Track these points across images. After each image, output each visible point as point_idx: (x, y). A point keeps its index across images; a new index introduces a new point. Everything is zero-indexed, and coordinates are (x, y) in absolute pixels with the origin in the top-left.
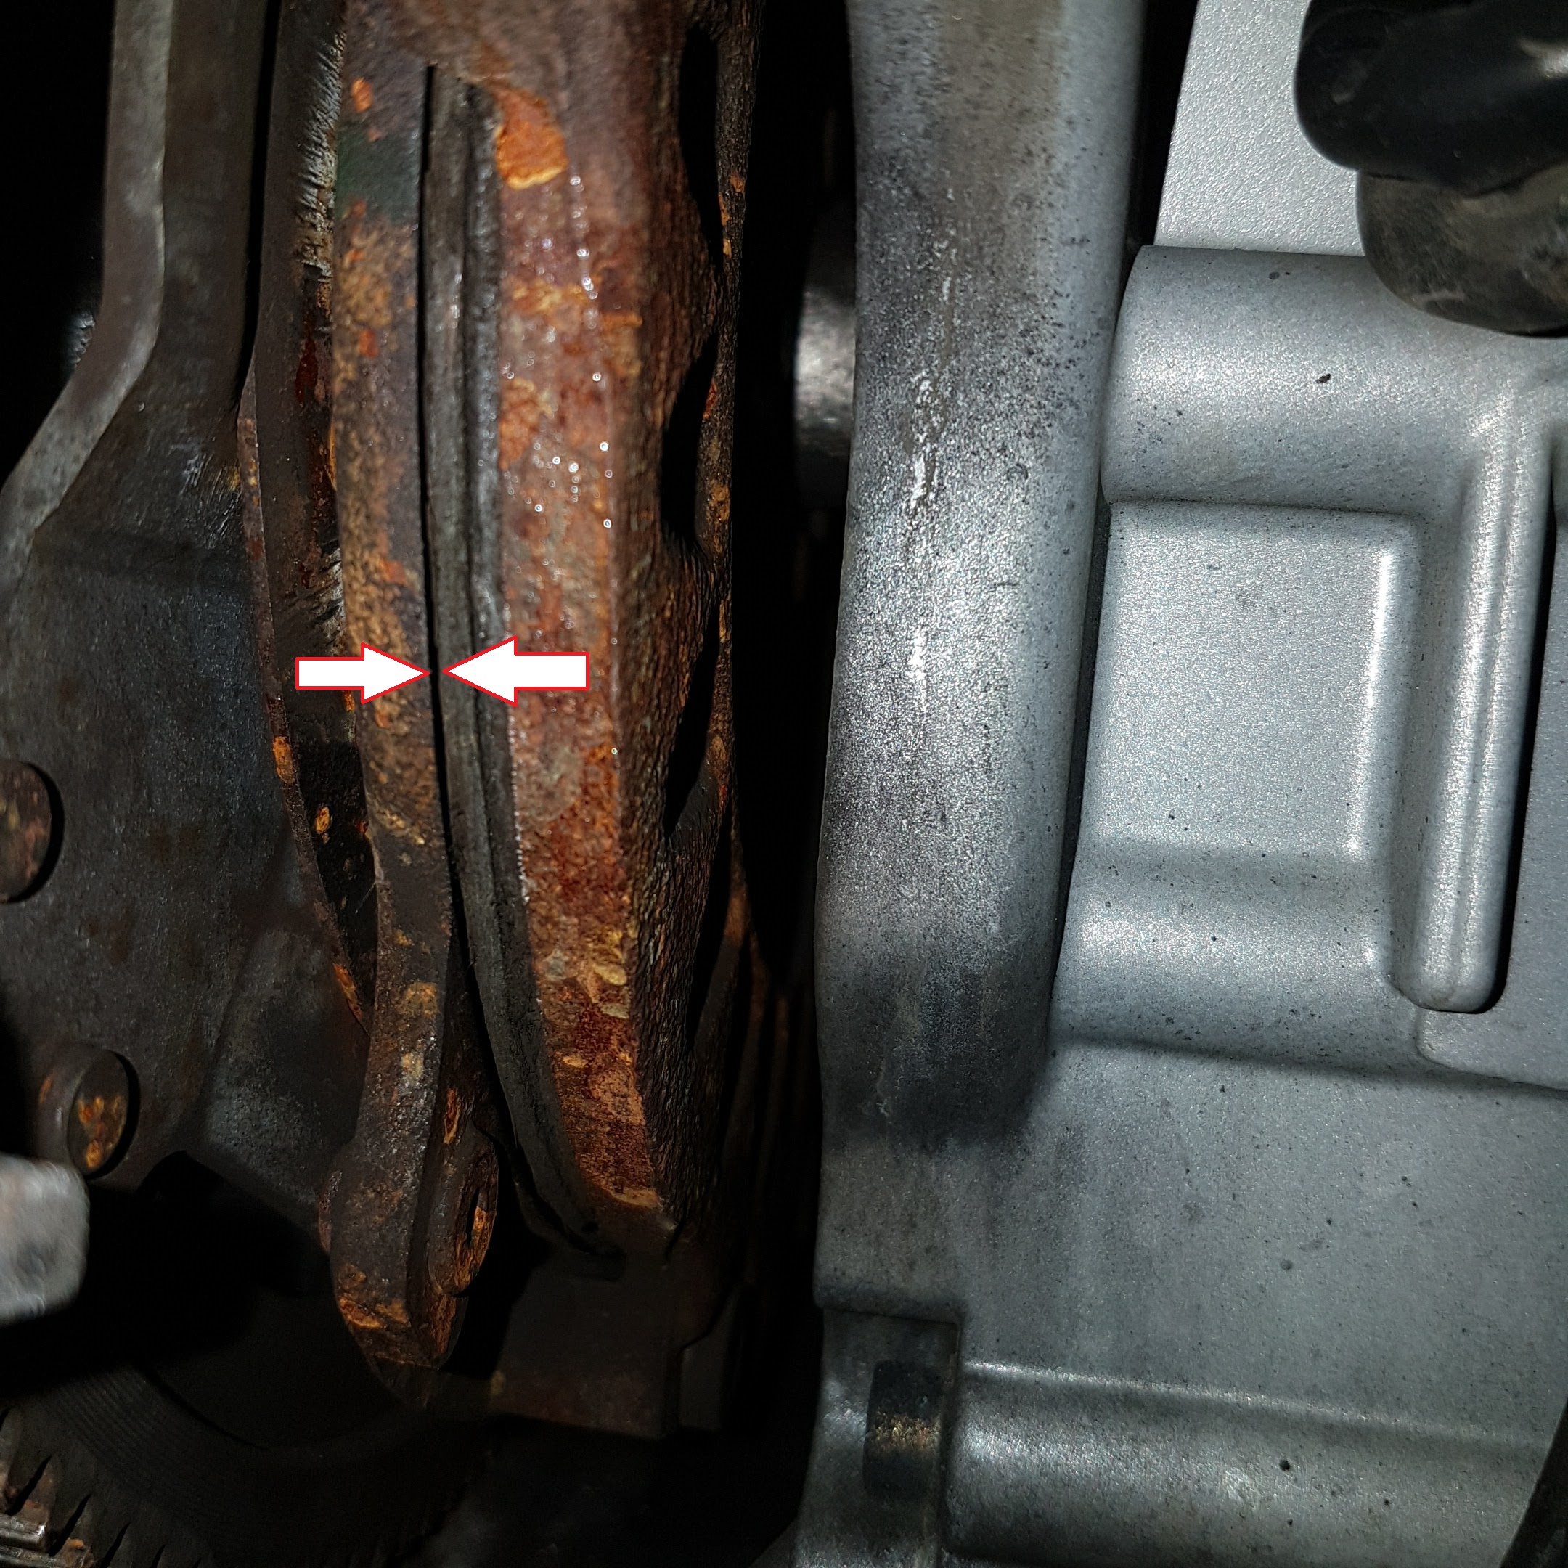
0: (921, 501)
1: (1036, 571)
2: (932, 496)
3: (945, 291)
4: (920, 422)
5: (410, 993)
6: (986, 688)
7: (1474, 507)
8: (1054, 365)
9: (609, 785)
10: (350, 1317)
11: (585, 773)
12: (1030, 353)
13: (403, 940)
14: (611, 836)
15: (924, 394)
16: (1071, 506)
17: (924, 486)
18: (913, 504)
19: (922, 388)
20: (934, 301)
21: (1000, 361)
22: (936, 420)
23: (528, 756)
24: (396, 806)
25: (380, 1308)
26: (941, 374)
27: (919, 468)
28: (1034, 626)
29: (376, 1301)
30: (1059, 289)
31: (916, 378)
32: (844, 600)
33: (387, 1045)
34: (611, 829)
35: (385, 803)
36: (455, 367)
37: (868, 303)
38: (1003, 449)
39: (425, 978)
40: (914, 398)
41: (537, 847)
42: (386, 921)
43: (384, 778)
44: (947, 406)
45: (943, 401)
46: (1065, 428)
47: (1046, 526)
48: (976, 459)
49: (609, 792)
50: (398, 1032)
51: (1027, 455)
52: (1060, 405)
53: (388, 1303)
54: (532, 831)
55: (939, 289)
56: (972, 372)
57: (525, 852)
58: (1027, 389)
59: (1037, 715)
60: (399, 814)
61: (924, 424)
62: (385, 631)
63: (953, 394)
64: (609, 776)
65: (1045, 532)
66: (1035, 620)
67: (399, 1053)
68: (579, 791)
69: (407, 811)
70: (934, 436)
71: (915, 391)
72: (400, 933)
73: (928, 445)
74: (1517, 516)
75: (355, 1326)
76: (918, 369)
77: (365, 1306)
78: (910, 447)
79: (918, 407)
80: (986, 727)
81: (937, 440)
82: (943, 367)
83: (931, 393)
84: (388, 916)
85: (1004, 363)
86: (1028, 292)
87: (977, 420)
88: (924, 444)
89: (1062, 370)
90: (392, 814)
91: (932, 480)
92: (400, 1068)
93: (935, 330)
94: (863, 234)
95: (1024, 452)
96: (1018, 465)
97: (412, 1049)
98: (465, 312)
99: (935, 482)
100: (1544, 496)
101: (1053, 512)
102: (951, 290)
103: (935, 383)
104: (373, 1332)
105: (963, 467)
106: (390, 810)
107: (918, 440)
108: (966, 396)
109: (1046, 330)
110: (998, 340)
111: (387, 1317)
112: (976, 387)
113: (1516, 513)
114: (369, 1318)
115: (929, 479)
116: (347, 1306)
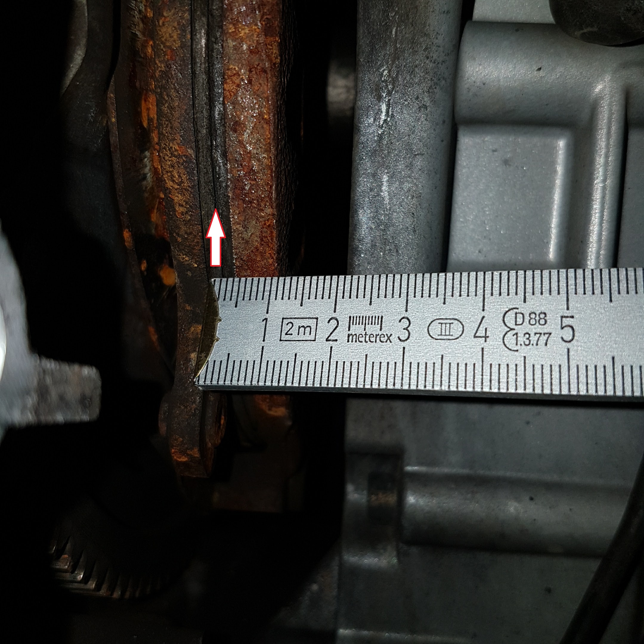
0: (385, 121)
1: (431, 149)
2: (389, 119)
3: (393, 33)
4: (383, 88)
5: (193, 329)
6: (413, 197)
7: (597, 119)
8: (437, 63)
9: (272, 237)
10: (175, 457)
11: (261, 232)
12: (428, 58)
13: (188, 308)
14: (273, 258)
15: (385, 76)
16: (444, 122)
17: (386, 115)
18: (382, 123)
19: (384, 74)
20: (390, 37)
21: (416, 62)
22: (390, 87)
23: (238, 226)
24: (185, 251)
25: (189, 452)
26: (392, 68)
27: (384, 107)
28: (431, 171)
29: (187, 449)
30: (438, 32)
31: (382, 70)
32: (355, 164)
33: (184, 350)
34: (273, 255)
35: (180, 250)
36: (205, 63)
37: (362, 39)
38: (417, 98)
39: (198, 322)
40: (381, 78)
41: (242, 265)
42: (181, 301)
43: (179, 239)
44: (394, 81)
45: (393, 79)
46: (441, 89)
47: (434, 130)
48: (406, 103)
49: (272, 239)
50: (188, 345)
51: (427, 100)
52: (439, 80)
53: (192, 449)
54: (240, 258)
55: (392, 31)
56: (405, 66)
57: (237, 267)
58: (427, 73)
59: (432, 208)
60: (186, 255)
61: (385, 89)
62: (179, 176)
63: (397, 75)
64: (272, 232)
65: (434, 133)
66: (432, 168)
67: (189, 353)
68: (259, 240)
69: (190, 253)
70: (389, 93)
71: (382, 75)
72: (187, 305)
73: (387, 98)
74: (613, 121)
75: (176, 461)
76: (383, 66)
77: (183, 451)
78: (379, 98)
79: (383, 82)
80: (413, 214)
81: (390, 96)
82: (393, 65)
83: (388, 75)
84: (182, 299)
85: (417, 62)
86: (427, 33)
87: (407, 86)
88: (385, 97)
89: (440, 65)
90: (183, 255)
91: (389, 113)
92: (190, 358)
93: (390, 50)
94: (360, 11)
95: (426, 99)
96: (423, 105)
97: (195, 351)
98: (208, 40)
99: (390, 113)
100: (623, 113)
101: (437, 124)
102: (396, 32)
103: (389, 71)
104: (184, 463)
105: (401, 107)
106: (182, 253)
107: (383, 96)
108: (402, 77)
109: (434, 48)
110: (415, 52)
111: (191, 455)
112: (406, 73)
113: (613, 120)
114: (184, 457)
115: (387, 112)
116: (175, 452)
